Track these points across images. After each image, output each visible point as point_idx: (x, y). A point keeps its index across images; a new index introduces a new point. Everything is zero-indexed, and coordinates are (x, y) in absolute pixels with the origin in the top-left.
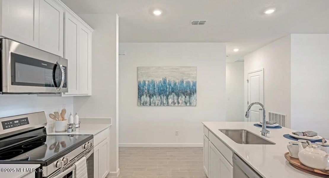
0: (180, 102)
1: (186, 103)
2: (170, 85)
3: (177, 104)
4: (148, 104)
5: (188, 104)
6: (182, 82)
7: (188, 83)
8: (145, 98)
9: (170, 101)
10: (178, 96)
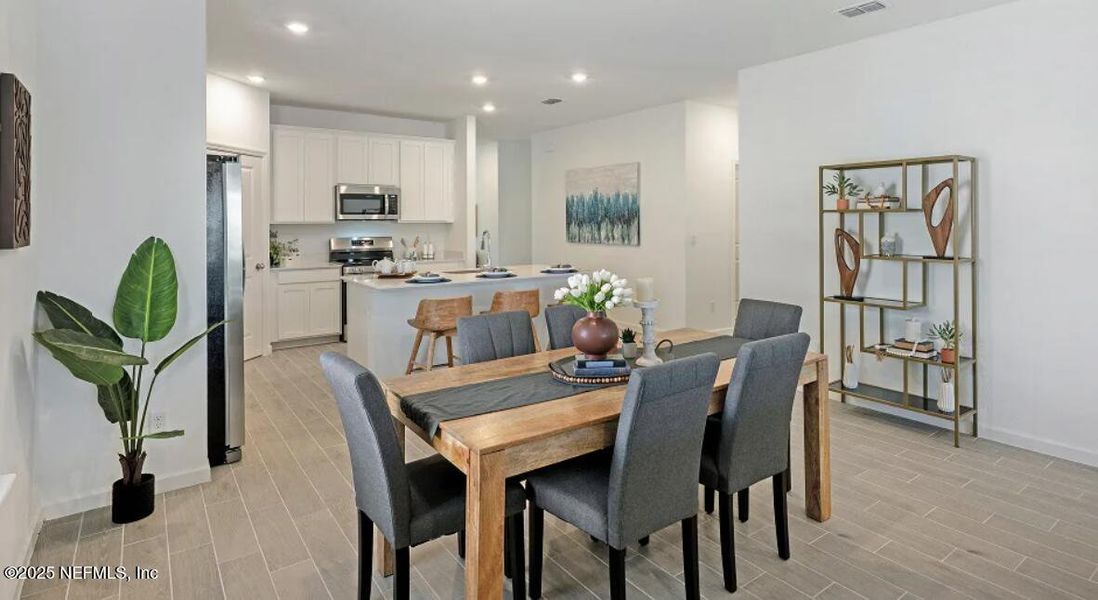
0: (616, 236)
1: (623, 239)
2: (602, 201)
3: (611, 242)
4: (577, 239)
5: (626, 242)
6: (618, 196)
7: (626, 197)
8: (574, 229)
9: (603, 233)
10: (613, 223)
